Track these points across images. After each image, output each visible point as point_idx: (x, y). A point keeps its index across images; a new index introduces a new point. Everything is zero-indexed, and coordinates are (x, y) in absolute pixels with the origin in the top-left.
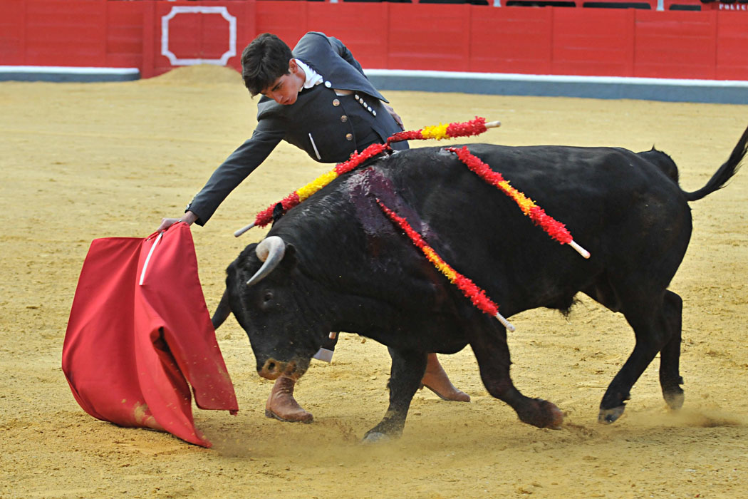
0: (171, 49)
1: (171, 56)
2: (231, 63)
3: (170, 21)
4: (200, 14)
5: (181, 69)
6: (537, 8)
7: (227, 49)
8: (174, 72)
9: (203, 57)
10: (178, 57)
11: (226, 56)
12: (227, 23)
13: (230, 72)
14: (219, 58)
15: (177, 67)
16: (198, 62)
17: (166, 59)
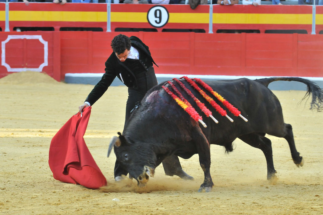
0: (7, 61)
1: (8, 66)
2: (45, 70)
3: (6, 44)
4: (25, 39)
5: (14, 74)
6: (237, 33)
7: (43, 61)
8: (9, 76)
9: (28, 67)
10: (12, 67)
11: (42, 66)
12: (43, 45)
13: (45, 76)
14: (37, 67)
15: (11, 73)
16: (25, 69)
17: (4, 68)
